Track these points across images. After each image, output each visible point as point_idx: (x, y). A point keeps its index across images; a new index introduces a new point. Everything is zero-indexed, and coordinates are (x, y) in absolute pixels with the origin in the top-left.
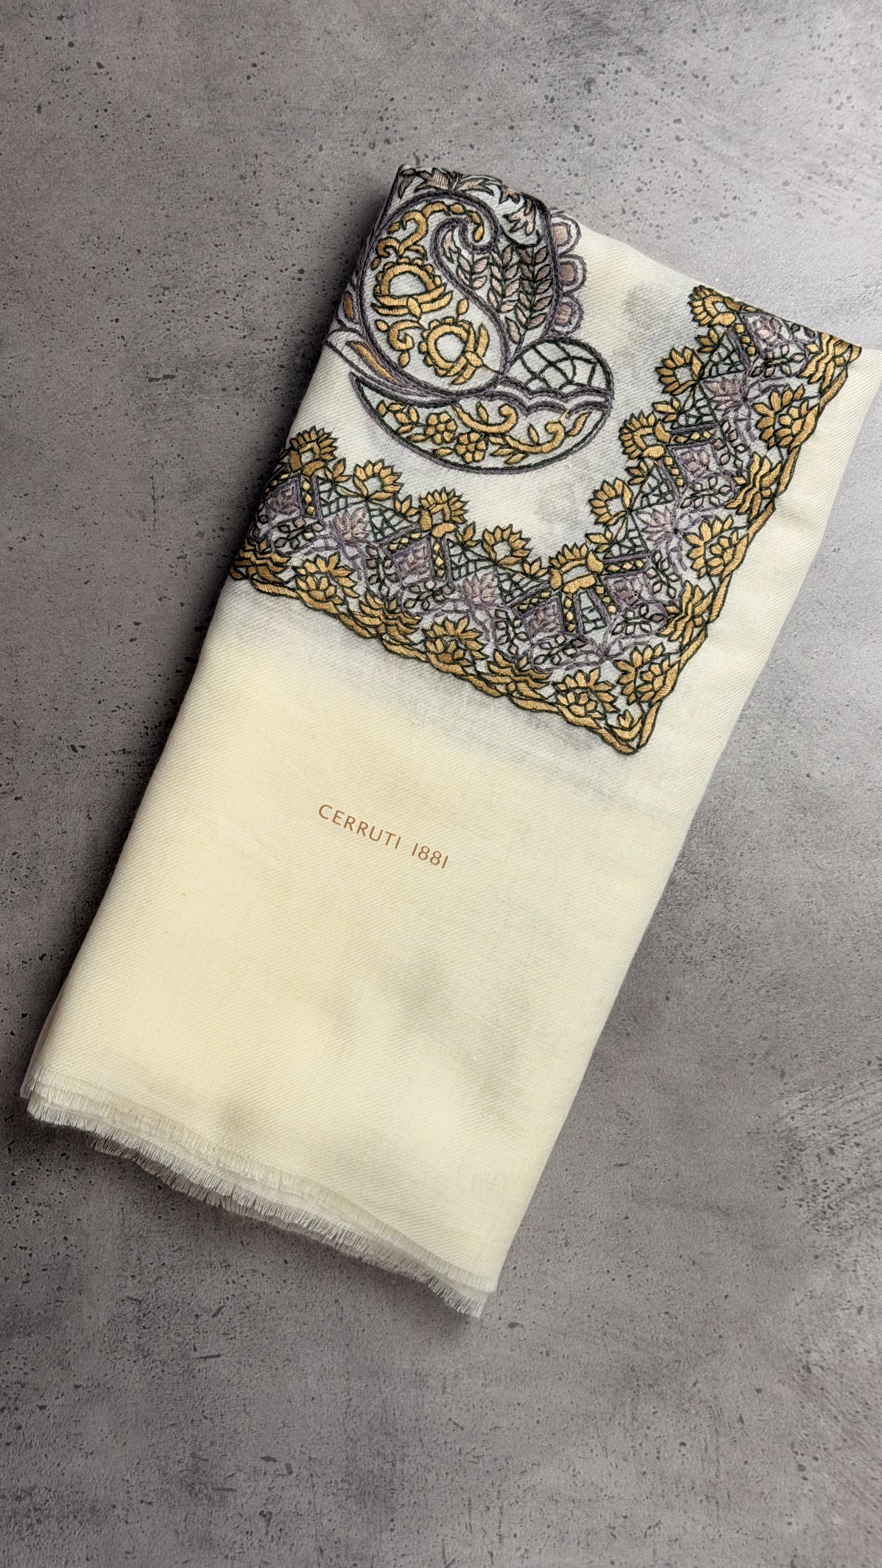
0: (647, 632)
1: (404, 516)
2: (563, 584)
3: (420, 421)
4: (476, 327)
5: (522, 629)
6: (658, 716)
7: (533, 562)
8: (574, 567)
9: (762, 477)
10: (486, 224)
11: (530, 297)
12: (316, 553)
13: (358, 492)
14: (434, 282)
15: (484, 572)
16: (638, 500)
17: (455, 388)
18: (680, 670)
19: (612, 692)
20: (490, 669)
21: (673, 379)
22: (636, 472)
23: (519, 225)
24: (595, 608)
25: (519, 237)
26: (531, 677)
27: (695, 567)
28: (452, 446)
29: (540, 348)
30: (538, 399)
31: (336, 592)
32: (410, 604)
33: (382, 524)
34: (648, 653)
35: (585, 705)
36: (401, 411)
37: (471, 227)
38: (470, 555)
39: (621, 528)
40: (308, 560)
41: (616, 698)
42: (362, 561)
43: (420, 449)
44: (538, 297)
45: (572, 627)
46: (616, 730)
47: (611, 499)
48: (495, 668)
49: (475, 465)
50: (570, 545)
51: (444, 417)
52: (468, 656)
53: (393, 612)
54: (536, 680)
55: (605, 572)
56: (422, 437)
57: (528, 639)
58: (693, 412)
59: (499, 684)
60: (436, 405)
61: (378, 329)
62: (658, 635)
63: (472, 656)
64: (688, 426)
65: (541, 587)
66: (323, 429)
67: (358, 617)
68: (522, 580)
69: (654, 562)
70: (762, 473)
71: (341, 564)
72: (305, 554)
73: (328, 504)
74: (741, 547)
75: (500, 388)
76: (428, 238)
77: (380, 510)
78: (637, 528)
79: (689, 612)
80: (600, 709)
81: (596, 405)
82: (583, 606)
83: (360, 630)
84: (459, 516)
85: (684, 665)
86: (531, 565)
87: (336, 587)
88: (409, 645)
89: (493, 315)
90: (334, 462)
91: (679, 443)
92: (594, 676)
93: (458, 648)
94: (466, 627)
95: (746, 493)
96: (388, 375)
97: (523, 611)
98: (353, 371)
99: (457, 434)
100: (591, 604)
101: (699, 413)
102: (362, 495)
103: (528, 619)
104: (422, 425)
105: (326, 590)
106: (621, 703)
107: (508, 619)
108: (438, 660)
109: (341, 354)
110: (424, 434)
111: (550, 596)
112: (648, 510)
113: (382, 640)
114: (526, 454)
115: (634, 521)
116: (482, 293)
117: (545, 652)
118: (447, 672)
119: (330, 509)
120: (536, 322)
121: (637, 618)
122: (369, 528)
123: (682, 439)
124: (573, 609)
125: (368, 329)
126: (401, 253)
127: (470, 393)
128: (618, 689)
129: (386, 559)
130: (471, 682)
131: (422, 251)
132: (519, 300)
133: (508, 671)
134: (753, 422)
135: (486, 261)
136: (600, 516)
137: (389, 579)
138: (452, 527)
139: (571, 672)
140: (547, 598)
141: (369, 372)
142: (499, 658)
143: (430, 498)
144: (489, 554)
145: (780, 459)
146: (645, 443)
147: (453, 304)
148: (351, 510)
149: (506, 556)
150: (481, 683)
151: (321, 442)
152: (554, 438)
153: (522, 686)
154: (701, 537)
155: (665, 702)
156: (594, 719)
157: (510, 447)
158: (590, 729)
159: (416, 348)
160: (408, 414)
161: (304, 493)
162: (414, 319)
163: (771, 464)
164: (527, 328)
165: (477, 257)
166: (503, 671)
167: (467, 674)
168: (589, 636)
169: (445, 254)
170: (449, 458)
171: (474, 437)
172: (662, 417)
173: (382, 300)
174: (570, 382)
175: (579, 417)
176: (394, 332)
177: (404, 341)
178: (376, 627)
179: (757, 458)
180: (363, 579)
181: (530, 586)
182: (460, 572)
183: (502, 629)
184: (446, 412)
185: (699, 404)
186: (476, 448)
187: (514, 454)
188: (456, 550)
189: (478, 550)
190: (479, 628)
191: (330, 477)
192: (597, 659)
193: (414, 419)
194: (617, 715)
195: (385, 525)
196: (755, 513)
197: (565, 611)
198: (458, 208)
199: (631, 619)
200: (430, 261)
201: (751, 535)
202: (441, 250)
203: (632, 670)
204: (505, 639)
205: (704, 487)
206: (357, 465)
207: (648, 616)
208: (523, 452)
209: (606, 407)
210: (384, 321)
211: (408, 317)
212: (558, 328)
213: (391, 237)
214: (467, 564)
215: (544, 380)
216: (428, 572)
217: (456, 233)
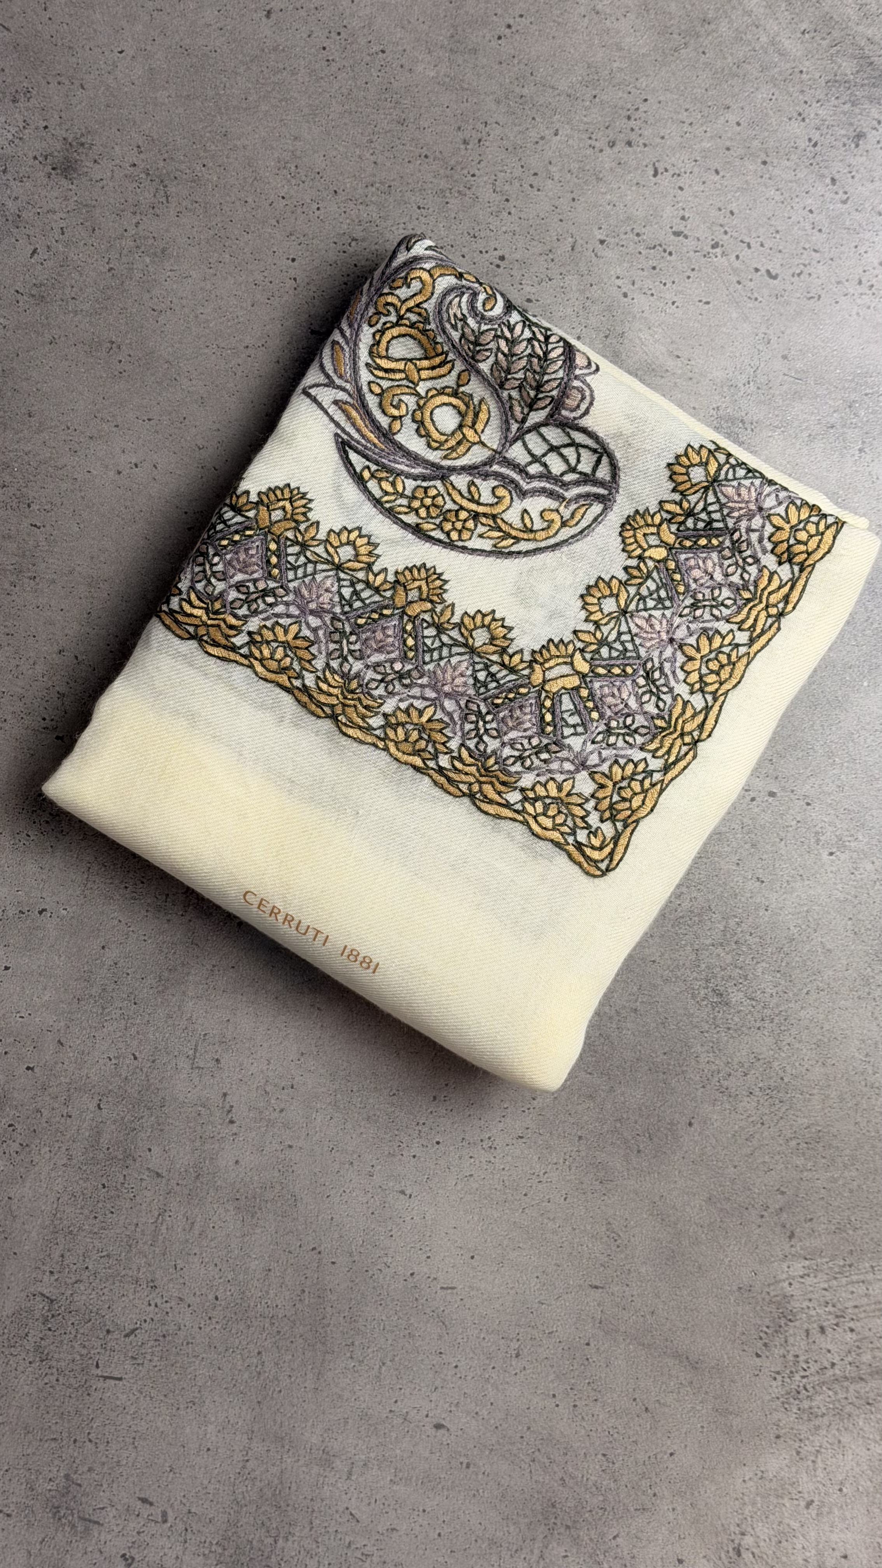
0: (631, 745)
1: (377, 590)
2: (545, 681)
3: (406, 493)
4: (476, 401)
5: (494, 725)
6: (633, 839)
7: (514, 654)
8: (557, 664)
9: (770, 594)
11: (537, 377)
12: (275, 619)
13: (329, 558)
14: (434, 348)
15: (458, 658)
16: (634, 603)
17: (446, 463)
18: (662, 791)
19: (585, 806)
20: (453, 766)
21: (686, 478)
22: (635, 573)
24: (577, 712)
26: (498, 779)
27: (688, 680)
28: (438, 521)
29: (543, 430)
30: (536, 484)
31: (291, 664)
32: (373, 685)
33: (351, 597)
34: (630, 768)
35: (554, 817)
36: (387, 479)
37: (482, 297)
38: (445, 639)
39: (613, 629)
40: (265, 626)
41: (588, 813)
42: (325, 634)
43: (402, 522)
44: (546, 378)
45: (549, 729)
46: (585, 849)
47: (605, 597)
48: (458, 765)
49: (460, 544)
50: (556, 640)
51: (432, 492)
52: (430, 748)
53: (353, 692)
54: (504, 783)
55: (591, 674)
56: (406, 510)
57: (499, 736)
58: (703, 516)
59: (462, 782)
60: (424, 478)
61: (371, 391)
62: (642, 749)
63: (434, 747)
64: (695, 529)
65: (519, 682)
66: (298, 488)
67: (313, 693)
68: (499, 671)
69: (645, 670)
70: (770, 589)
71: (301, 634)
72: (264, 619)
73: (295, 568)
74: (740, 666)
75: (496, 468)
76: (433, 301)
77: (351, 580)
78: (630, 632)
79: (679, 728)
80: (570, 822)
81: (598, 497)
82: (564, 708)
83: (313, 707)
84: (438, 595)
85: (667, 785)
86: (511, 657)
87: (292, 659)
88: (368, 730)
89: (496, 391)
90: (307, 524)
91: (684, 547)
92: (567, 787)
93: (421, 738)
94: (432, 716)
95: (751, 609)
96: (376, 441)
97: (497, 706)
98: (339, 432)
99: (444, 510)
100: (572, 707)
101: (710, 517)
102: (333, 563)
103: (501, 715)
104: (407, 497)
105: (281, 660)
106: (593, 819)
107: (480, 712)
108: (398, 749)
109: (326, 413)
110: (409, 507)
111: (529, 693)
112: (645, 614)
113: (337, 721)
114: (517, 540)
115: (627, 623)
116: (485, 367)
117: (517, 754)
118: (406, 763)
119: (296, 574)
120: (541, 404)
121: (621, 728)
122: (337, 599)
123: (688, 543)
124: (552, 710)
125: (359, 390)
126: (402, 312)
127: (464, 469)
128: (592, 803)
129: (351, 633)
130: (431, 777)
131: (425, 314)
132: (525, 379)
133: (473, 769)
134: (766, 535)
135: (493, 332)
136: (591, 613)
137: (352, 655)
138: (429, 606)
139: (543, 779)
140: (525, 695)
141: (356, 436)
142: (465, 754)
143: (407, 573)
144: (467, 640)
145: (791, 576)
146: (647, 542)
147: (454, 374)
148: (319, 577)
149: (484, 644)
150: (442, 780)
151: (295, 501)
152: (549, 527)
153: (487, 789)
154: (698, 650)
155: (641, 824)
156: (562, 834)
157: (500, 530)
158: (557, 844)
159: (409, 416)
160: (393, 484)
161: (269, 553)
162: (411, 385)
163: (781, 581)
164: (531, 410)
165: (484, 327)
166: (467, 769)
167: (428, 768)
168: (567, 741)
169: (449, 321)
170: (432, 534)
171: (463, 515)
172: (669, 517)
173: (378, 361)
174: (573, 470)
175: (578, 508)
176: (388, 396)
177: (397, 407)
178: (332, 706)
179: (766, 573)
180: (324, 653)
181: (508, 679)
182: (432, 656)
183: (472, 723)
184: (436, 487)
185: (710, 508)
186: (463, 527)
187: (503, 539)
188: (431, 632)
189: (455, 634)
190: (446, 719)
191: (300, 539)
192: (572, 768)
193: (400, 489)
194: (587, 832)
195: (355, 598)
196: (758, 630)
197: (544, 711)
199: (614, 728)
200: (432, 325)
201: (752, 655)
202: (445, 316)
203: (610, 784)
204: (473, 734)
205: (707, 597)
206: (331, 530)
207: (633, 727)
208: (514, 538)
209: (610, 500)
210: (378, 384)
211: (404, 382)
212: (564, 412)
213: (392, 294)
214: (440, 648)
215: (545, 465)
216: (397, 653)
217: (465, 298)
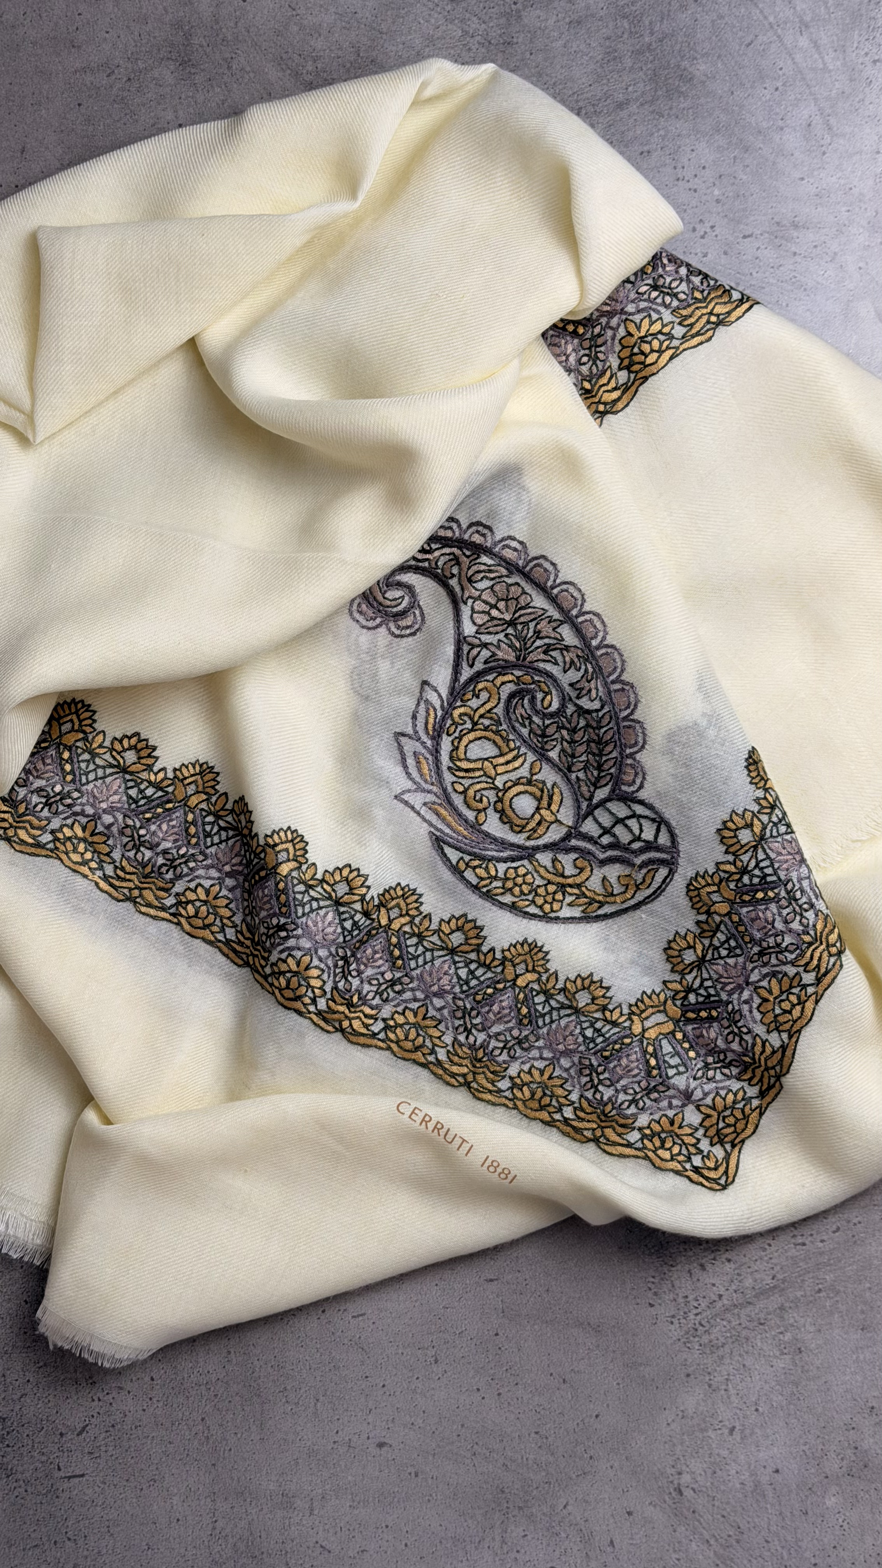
0: (728, 1076)
1: (488, 967)
2: (644, 1030)
3: (499, 875)
4: (549, 785)
5: (606, 1075)
6: (741, 1156)
7: (614, 1009)
8: (653, 1014)
9: (828, 934)
10: (554, 692)
11: (597, 758)
12: (404, 1005)
13: (443, 945)
14: (508, 745)
15: (567, 1020)
16: (710, 953)
17: (530, 843)
18: (761, 1115)
19: (695, 1135)
20: (576, 1115)
21: (735, 840)
22: (706, 926)
23: (584, 692)
24: (677, 1054)
25: (585, 703)
26: (617, 1122)
27: (765, 1021)
28: (530, 897)
29: (609, 805)
30: (610, 853)
31: (424, 1041)
32: (497, 1052)
33: (468, 975)
34: (731, 1097)
35: (670, 1149)
36: (480, 866)
37: (540, 696)
38: (553, 1003)
39: (695, 977)
40: (396, 1012)
41: (699, 1140)
42: (449, 1012)
43: (500, 902)
44: (604, 758)
45: (655, 1072)
46: (702, 1170)
47: (684, 949)
48: (582, 1114)
49: (553, 915)
50: (649, 992)
51: (522, 871)
52: (554, 1103)
53: (480, 1061)
54: (622, 1126)
55: (683, 1019)
56: (501, 891)
57: (612, 1085)
58: (757, 872)
59: (586, 1129)
60: (513, 860)
61: (455, 790)
62: (738, 1079)
63: (558, 1101)
64: (752, 885)
65: (622, 1034)
66: (408, 885)
67: (447, 1066)
68: (604, 1026)
69: (727, 1012)
70: (827, 930)
71: (429, 1015)
72: (394, 1006)
73: (416, 958)
74: (810, 1004)
75: (574, 842)
76: (501, 705)
77: (465, 961)
78: (711, 978)
79: (763, 1063)
80: (684, 1152)
81: (663, 862)
82: (664, 1052)
83: (448, 1078)
84: (542, 966)
85: (765, 1109)
86: (611, 1012)
87: (424, 1037)
88: (496, 1092)
89: (565, 774)
90: (420, 917)
91: (744, 902)
92: (678, 1120)
93: (545, 1094)
94: (552, 1074)
95: (814, 950)
96: (465, 833)
97: (606, 1058)
98: (432, 830)
99: (535, 886)
100: (672, 1050)
101: (763, 873)
102: (447, 949)
103: (612, 1065)
104: (501, 879)
105: (415, 1040)
106: (704, 1145)
107: (592, 1065)
108: (526, 1107)
109: (418, 813)
110: (503, 888)
111: (632, 1042)
112: (720, 962)
113: (469, 1088)
114: (601, 904)
115: (707, 971)
116: (553, 754)
117: (630, 1098)
118: (535, 1119)
119: (417, 962)
120: (603, 782)
121: (715, 1061)
122: (455, 980)
123: (747, 898)
124: (655, 1055)
125: (445, 790)
126: (476, 719)
127: (546, 847)
128: (701, 1132)
129: (472, 1009)
130: (558, 1128)
131: (496, 718)
132: (588, 760)
135: (556, 725)
136: (675, 965)
137: (476, 1029)
138: (535, 976)
139: (656, 1117)
140: (630, 1044)
141: (447, 830)
142: (585, 1104)
143: (512, 949)
144: (571, 1002)
146: (711, 900)
147: (527, 765)
148: (437, 963)
149: (587, 1004)
150: (569, 1129)
151: (407, 898)
152: (626, 890)
154: (771, 992)
155: (748, 1142)
156: (679, 1162)
157: (586, 897)
158: (677, 1173)
159: (492, 807)
160: (487, 869)
161: (392, 948)
162: (489, 780)
164: (596, 788)
165: (547, 722)
166: (589, 1117)
167: (555, 1121)
168: (672, 1081)
169: (517, 720)
170: (528, 909)
171: (552, 888)
172: (726, 875)
173: (458, 763)
174: (638, 839)
175: (648, 872)
176: (471, 792)
177: (480, 801)
178: (464, 1076)
179: (821, 916)
180: (451, 1029)
181: (612, 1032)
182: (544, 1021)
183: (586, 1076)
184: (523, 866)
185: (762, 865)
186: (554, 899)
187: (590, 904)
188: (540, 999)
189: (561, 998)
190: (565, 1076)
191: (417, 931)
192: (680, 1103)
193: (493, 873)
194: (700, 1156)
195: (470, 977)
196: (823, 969)
197: (648, 1056)
198: (527, 678)
199: (710, 1064)
200: (504, 727)
201: (819, 993)
202: (513, 717)
203: (715, 1114)
204: (589, 1085)
205: (771, 945)
206: (442, 920)
207: (727, 1061)
208: (599, 902)
209: (673, 864)
210: (460, 783)
211: (483, 779)
212: (624, 788)
213: (465, 706)
214: (550, 1013)
215: (614, 835)
216: (514, 1021)
217: (526, 701)
